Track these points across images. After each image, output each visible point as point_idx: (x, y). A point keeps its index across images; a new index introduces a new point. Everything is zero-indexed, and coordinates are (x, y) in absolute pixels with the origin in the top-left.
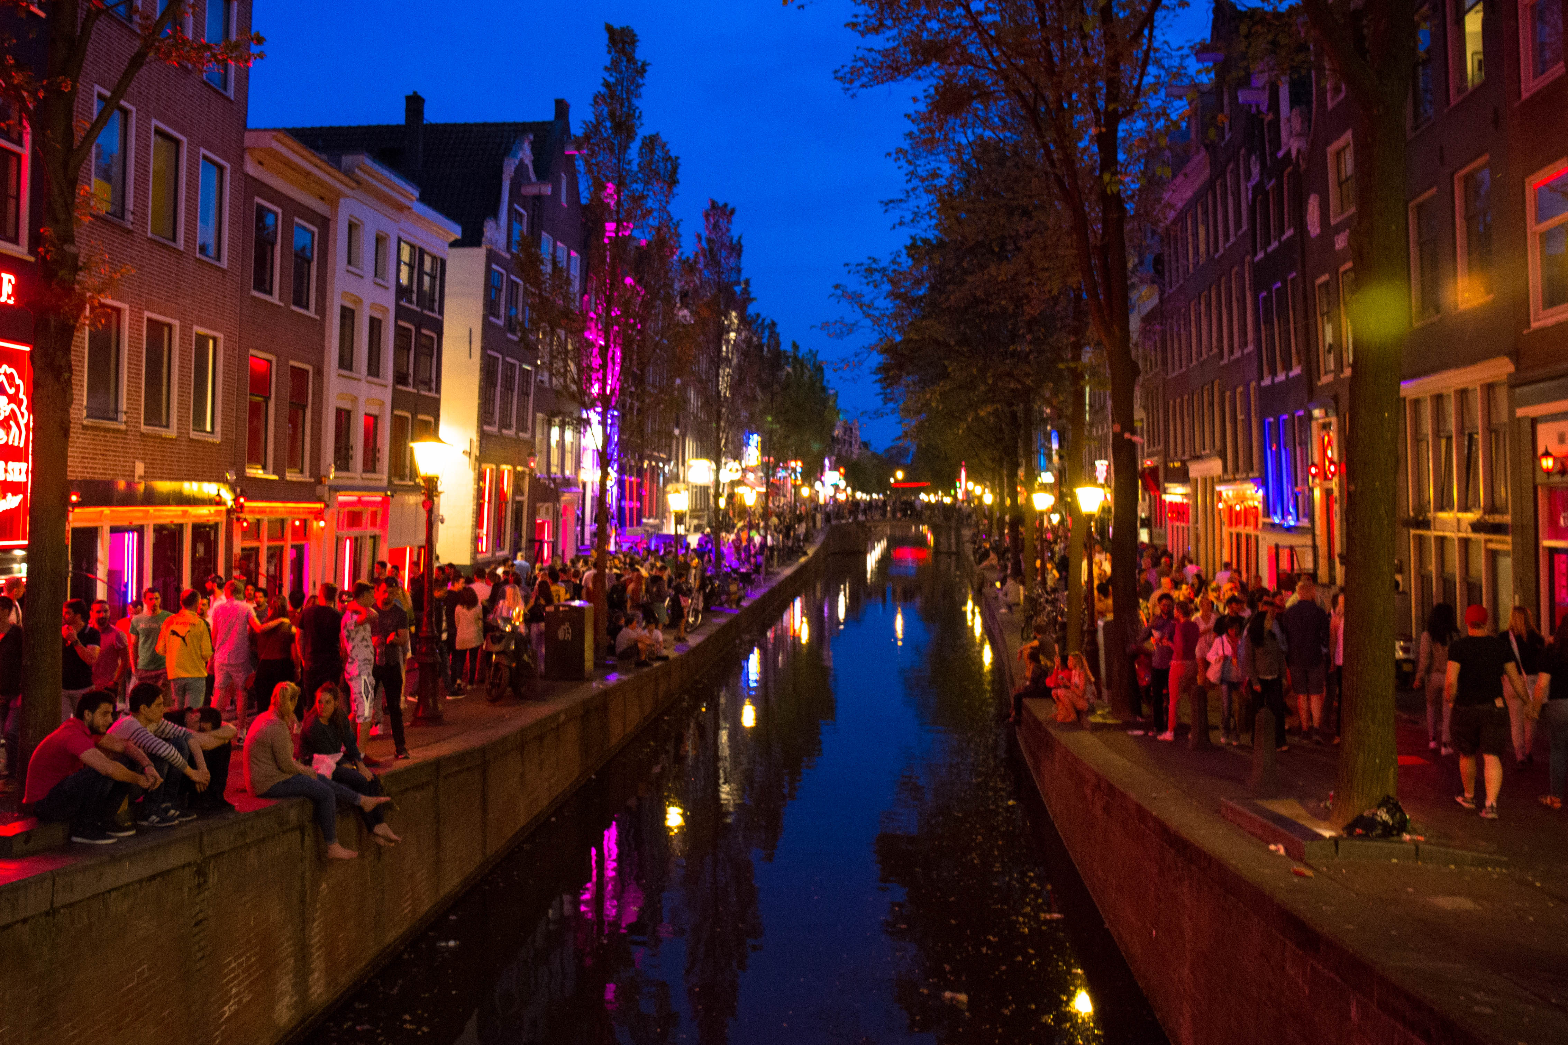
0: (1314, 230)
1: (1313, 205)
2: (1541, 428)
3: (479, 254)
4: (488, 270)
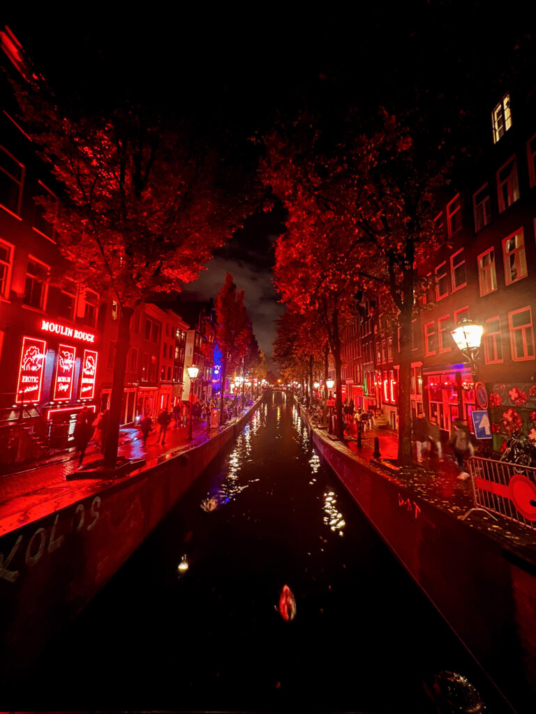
0: (376, 333)
1: (376, 327)
2: (429, 377)
3: (194, 331)
4: (195, 336)
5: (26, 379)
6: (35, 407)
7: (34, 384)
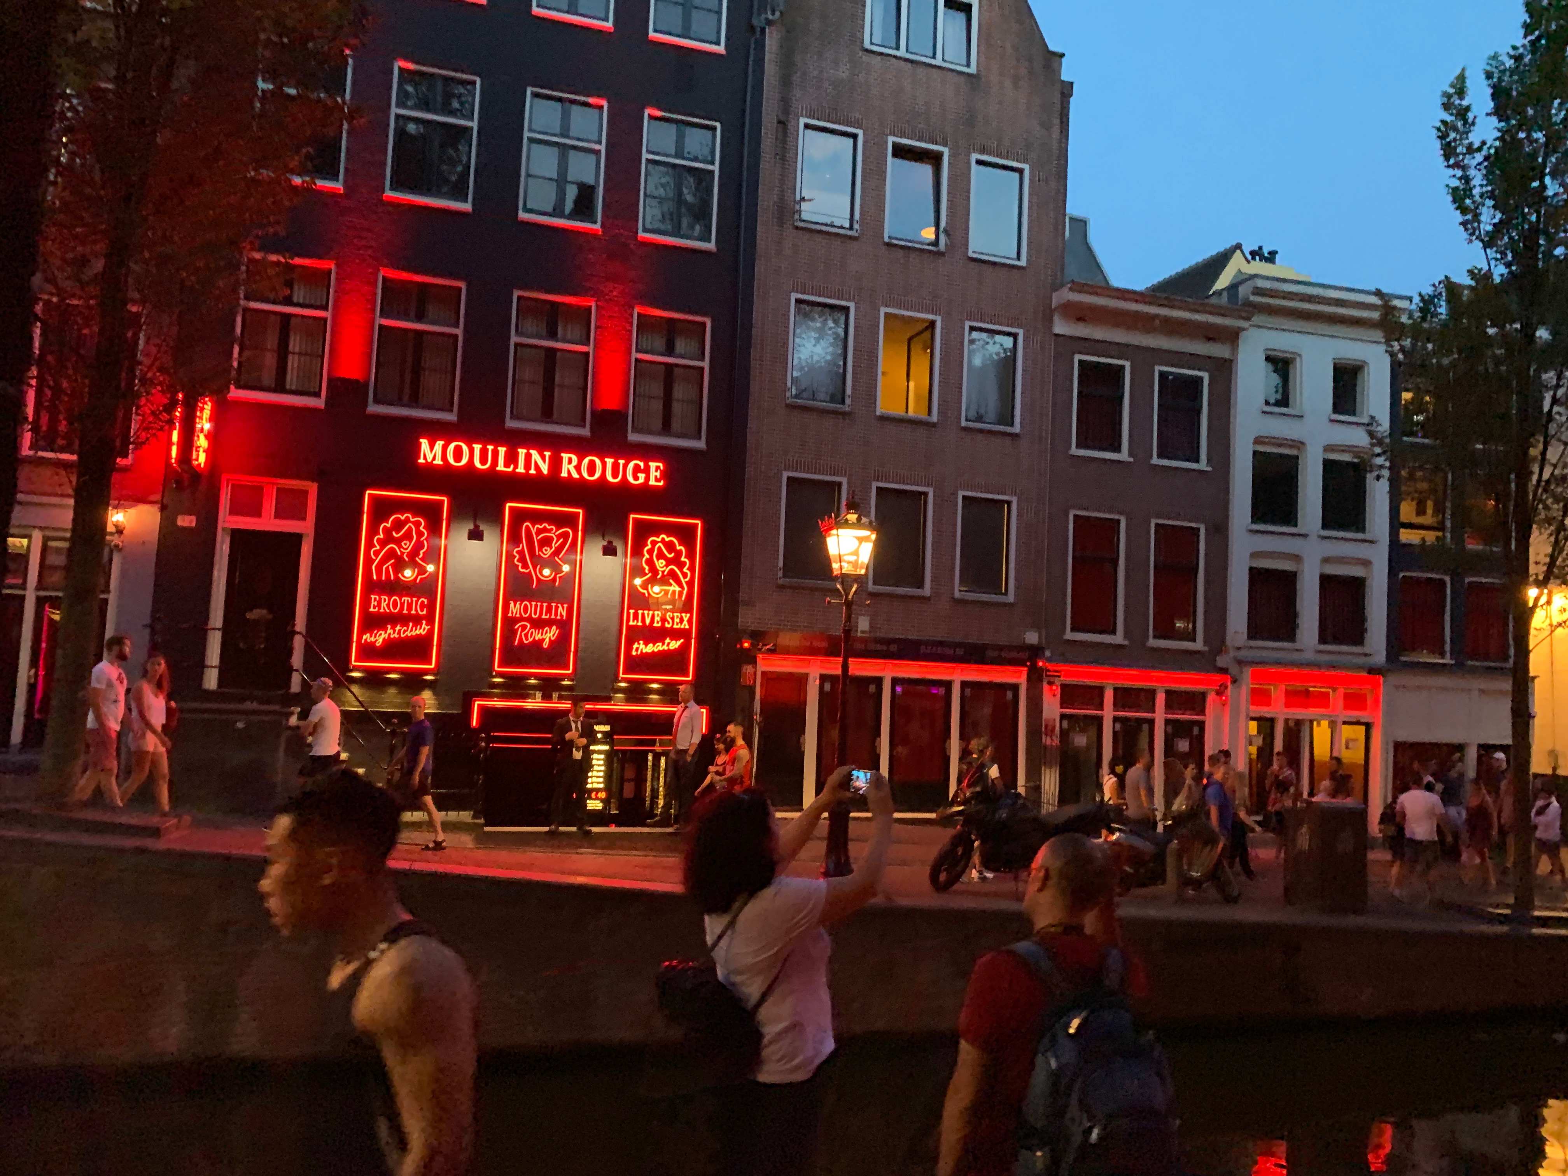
5: (382, 604)
6: (430, 685)
7: (417, 620)
